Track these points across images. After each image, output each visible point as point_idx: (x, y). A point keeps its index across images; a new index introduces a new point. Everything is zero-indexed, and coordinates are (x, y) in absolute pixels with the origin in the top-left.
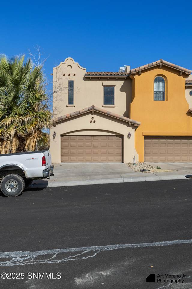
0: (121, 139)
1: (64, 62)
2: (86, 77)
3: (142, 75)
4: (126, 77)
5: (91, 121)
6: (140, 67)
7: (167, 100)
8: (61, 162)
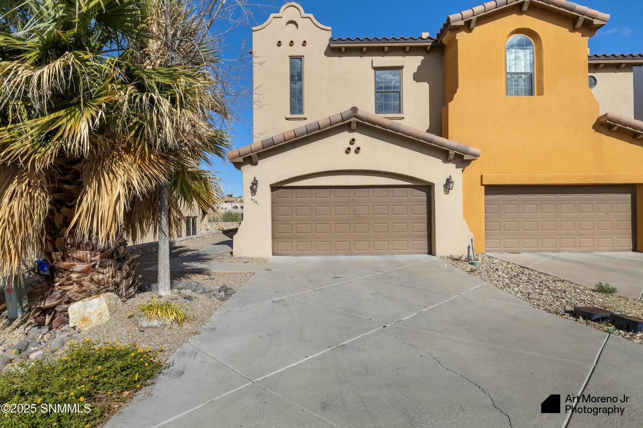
0: (425, 194)
1: (278, 12)
2: (332, 45)
3: (478, 30)
4: (430, 44)
5: (349, 149)
6: (474, 8)
7: (541, 93)
8: (274, 254)
